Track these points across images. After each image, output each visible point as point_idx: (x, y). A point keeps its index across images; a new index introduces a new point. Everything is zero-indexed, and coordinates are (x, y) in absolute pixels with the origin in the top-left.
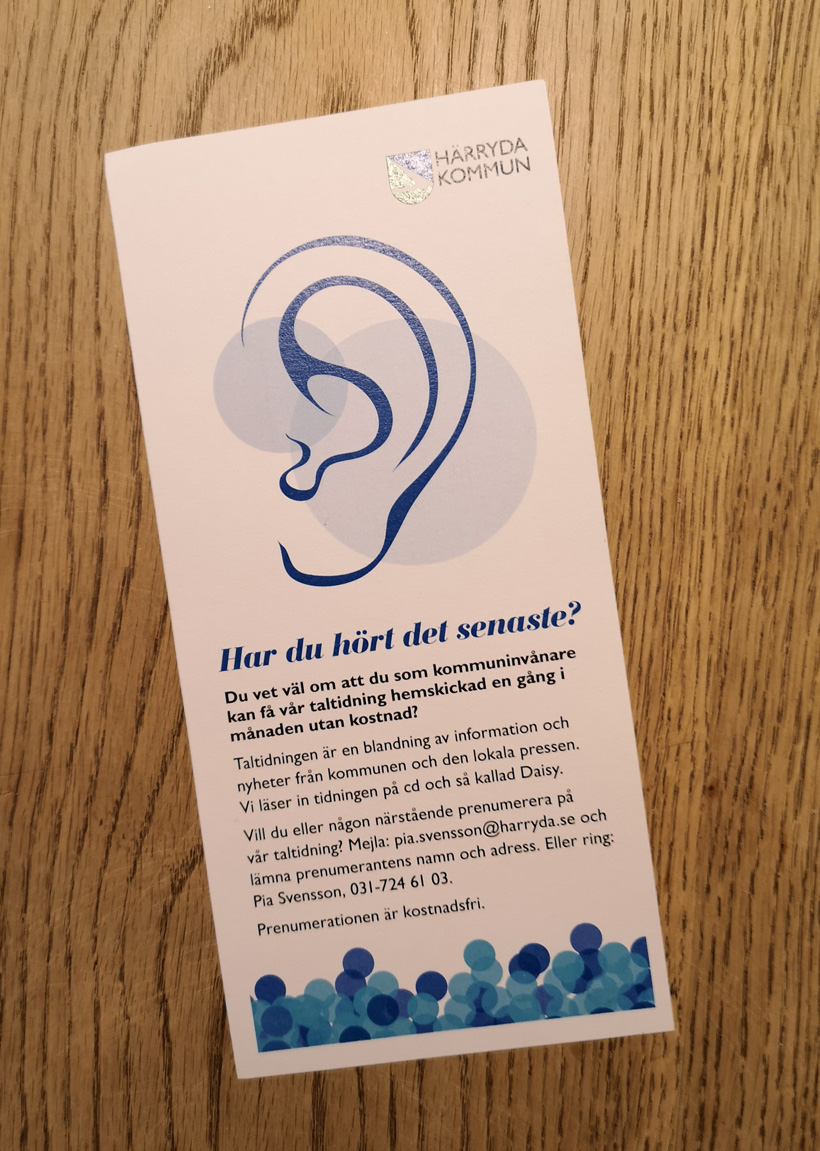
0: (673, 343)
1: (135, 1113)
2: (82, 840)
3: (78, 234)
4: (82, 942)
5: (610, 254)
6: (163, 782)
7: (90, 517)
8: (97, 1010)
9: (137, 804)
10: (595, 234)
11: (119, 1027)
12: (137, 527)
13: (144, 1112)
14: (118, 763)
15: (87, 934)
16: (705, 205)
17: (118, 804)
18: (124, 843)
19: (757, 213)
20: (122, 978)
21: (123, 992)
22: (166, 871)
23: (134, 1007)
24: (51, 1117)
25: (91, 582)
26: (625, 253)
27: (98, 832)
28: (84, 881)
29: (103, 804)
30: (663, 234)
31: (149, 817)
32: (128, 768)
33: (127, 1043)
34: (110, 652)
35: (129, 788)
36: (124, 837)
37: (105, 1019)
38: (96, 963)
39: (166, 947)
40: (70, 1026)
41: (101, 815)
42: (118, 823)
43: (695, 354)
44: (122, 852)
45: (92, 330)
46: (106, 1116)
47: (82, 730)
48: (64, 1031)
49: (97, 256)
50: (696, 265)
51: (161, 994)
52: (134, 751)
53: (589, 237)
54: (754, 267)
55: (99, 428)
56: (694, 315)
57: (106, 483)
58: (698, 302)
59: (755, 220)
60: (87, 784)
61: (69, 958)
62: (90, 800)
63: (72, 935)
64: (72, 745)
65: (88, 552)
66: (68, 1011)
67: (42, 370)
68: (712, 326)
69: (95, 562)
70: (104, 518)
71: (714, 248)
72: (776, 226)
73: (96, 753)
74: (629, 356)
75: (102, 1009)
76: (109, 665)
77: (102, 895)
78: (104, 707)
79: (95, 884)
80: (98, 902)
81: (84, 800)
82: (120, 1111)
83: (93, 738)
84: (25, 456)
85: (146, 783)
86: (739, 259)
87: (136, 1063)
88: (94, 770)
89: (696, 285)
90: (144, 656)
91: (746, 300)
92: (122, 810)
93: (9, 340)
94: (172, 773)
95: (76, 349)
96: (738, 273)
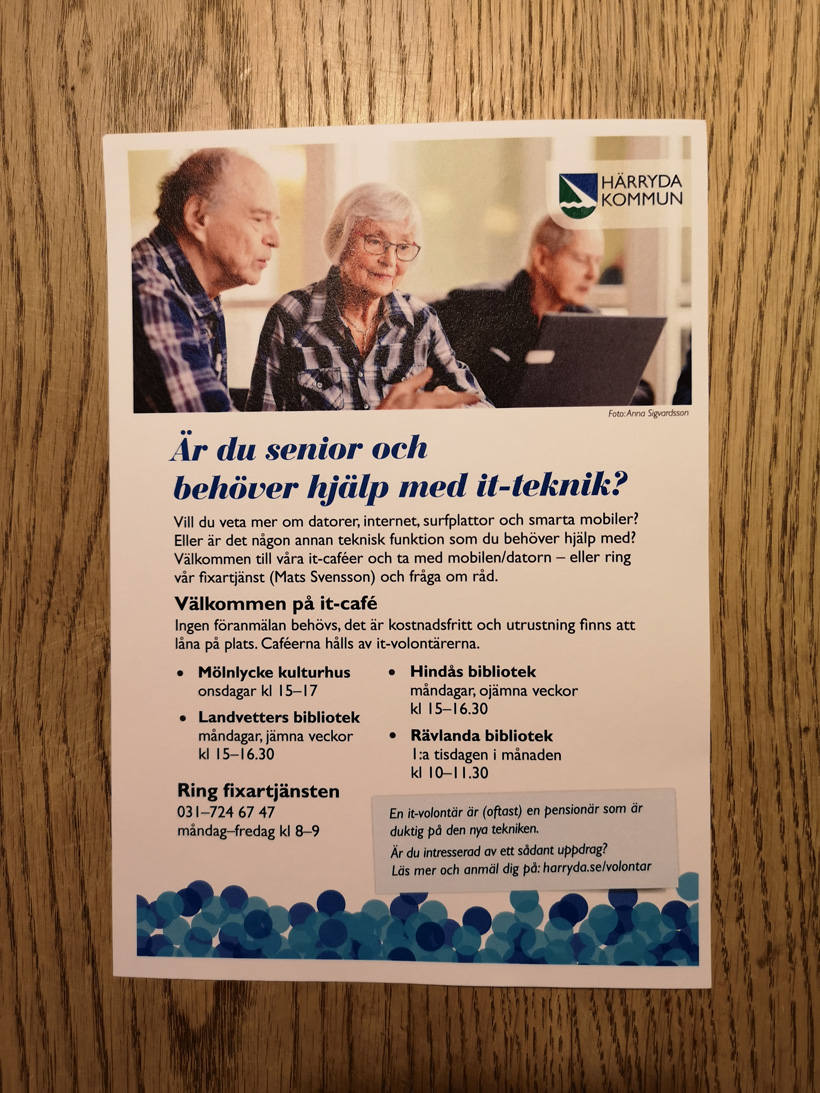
1: (86, 862)
2: (21, 618)
4: (28, 710)
5: (450, 54)
6: (89, 560)
7: (9, 329)
8: (45, 771)
9: (67, 581)
10: (435, 40)
11: (66, 785)
12: (51, 333)
13: (94, 860)
14: (48, 547)
15: (32, 703)
16: (530, 6)
17: (51, 583)
18: (58, 618)
19: (576, 9)
20: (65, 740)
21: (68, 754)
22: (98, 640)
23: (78, 766)
24: (11, 871)
25: (14, 385)
26: (464, 53)
27: (35, 610)
28: (26, 655)
29: (38, 584)
30: (496, 34)
31: (79, 593)
32: (57, 550)
33: (74, 800)
34: (34, 448)
35: (60, 568)
36: (58, 613)
37: (53, 779)
38: (41, 729)
39: (102, 710)
40: (22, 788)
41: (37, 595)
42: (52, 601)
44: (58, 626)
46: (60, 866)
47: (14, 520)
48: (17, 794)
50: (526, 59)
51: (101, 752)
52: (62, 535)
53: (430, 42)
54: (577, 55)
55: (12, 249)
56: (528, 104)
57: (21, 297)
58: (531, 91)
59: (575, 15)
60: (22, 567)
61: (17, 726)
62: (26, 581)
63: (19, 706)
64: (6, 534)
65: (9, 359)
66: (19, 774)
69: (16, 367)
70: (21, 328)
71: (541, 43)
72: (594, 19)
73: (28, 539)
75: (50, 771)
76: (34, 459)
77: (42, 667)
78: (32, 498)
79: (36, 657)
80: (39, 674)
81: (20, 582)
82: (71, 862)
83: (24, 526)
85: (75, 563)
87: (83, 817)
88: (27, 554)
89: (528, 76)
90: (65, 449)
91: (573, 85)
92: (55, 589)
94: (97, 552)
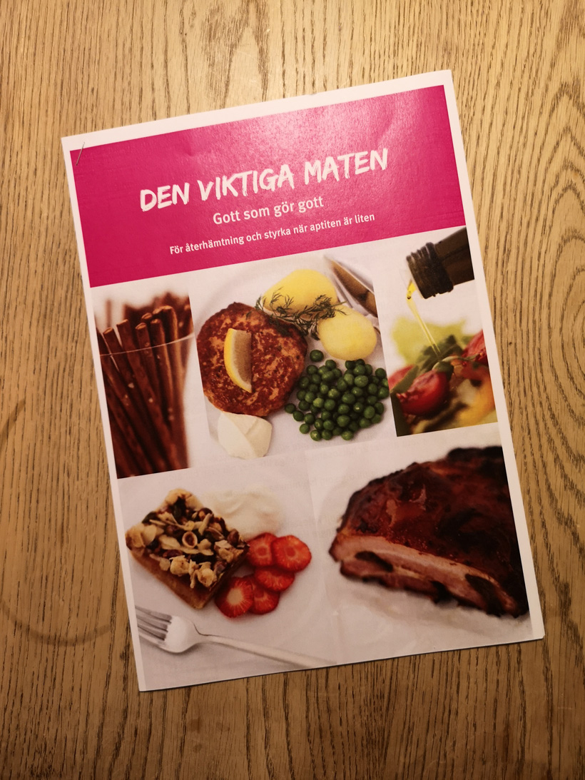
0: (388, 61)
3: (144, 29)
43: (398, 67)
45: (150, 66)
49: (152, 37)
67: (129, 83)
68: (404, 56)
74: (371, 68)
84: (122, 119)
86: (414, 29)
93: (116, 72)
95: (143, 75)
96: (413, 35)
